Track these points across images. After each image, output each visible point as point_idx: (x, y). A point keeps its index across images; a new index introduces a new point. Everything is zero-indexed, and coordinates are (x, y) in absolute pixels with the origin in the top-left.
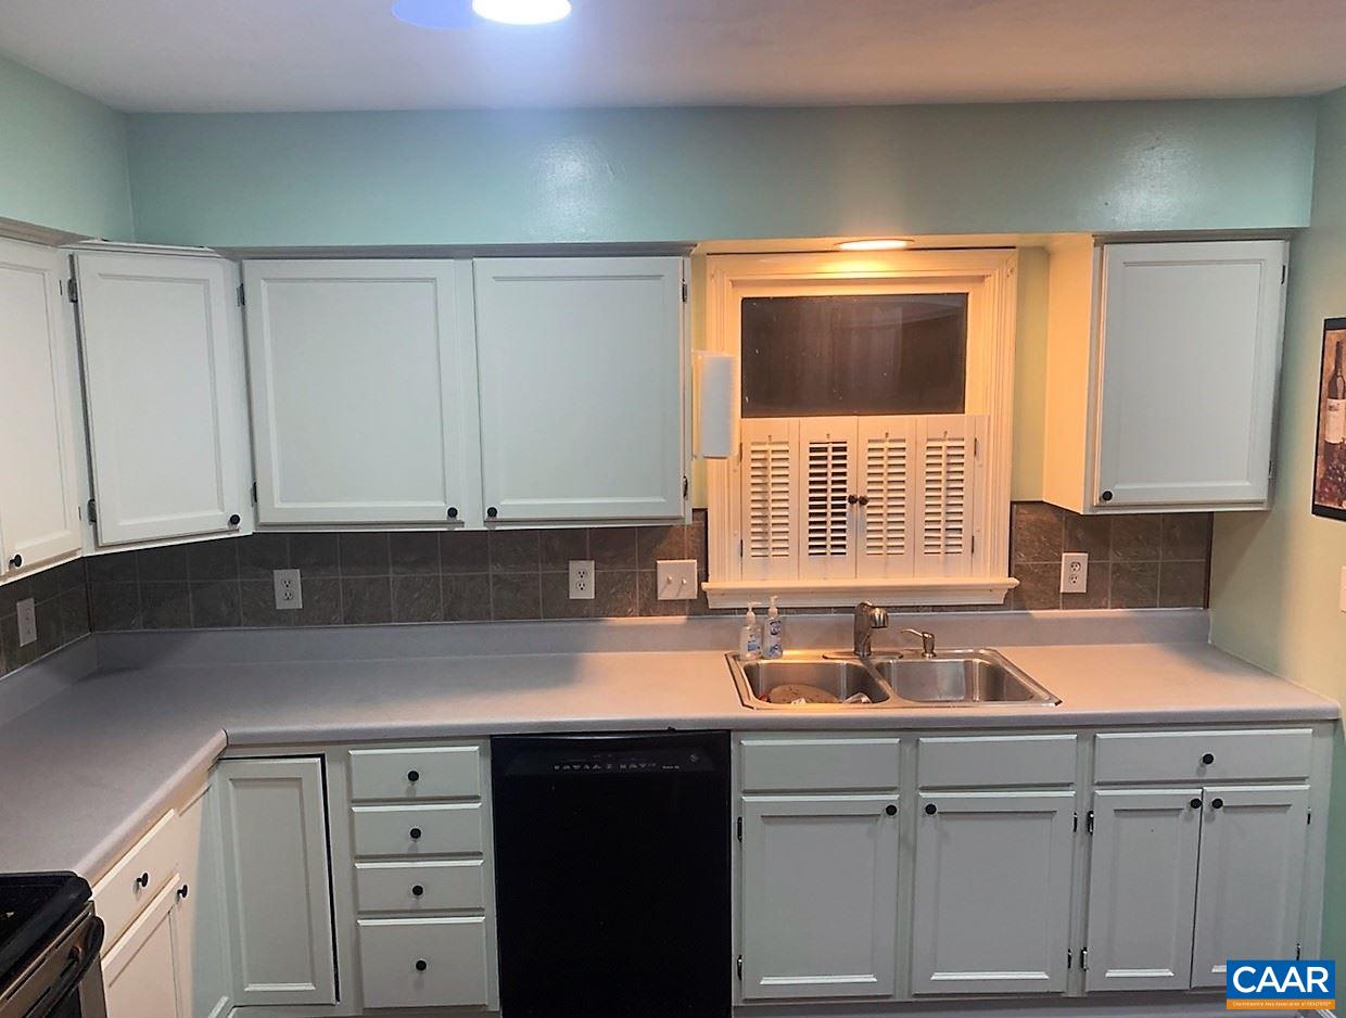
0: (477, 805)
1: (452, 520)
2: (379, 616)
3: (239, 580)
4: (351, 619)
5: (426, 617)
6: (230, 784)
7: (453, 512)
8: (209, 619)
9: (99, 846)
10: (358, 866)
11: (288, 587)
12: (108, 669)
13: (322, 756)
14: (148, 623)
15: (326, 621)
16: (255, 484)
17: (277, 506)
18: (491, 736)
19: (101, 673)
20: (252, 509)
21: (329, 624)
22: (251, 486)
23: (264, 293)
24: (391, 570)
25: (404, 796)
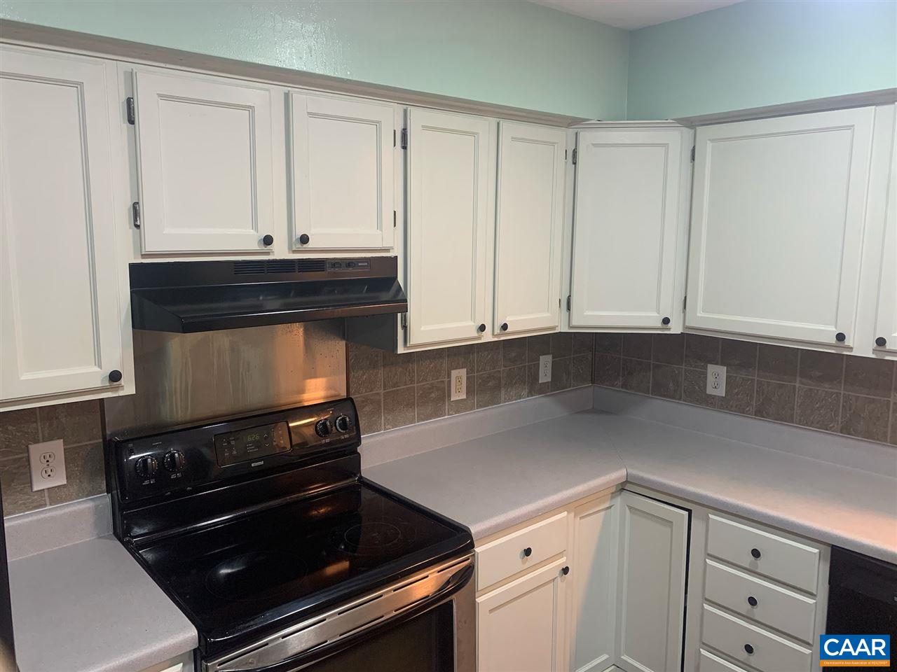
0: (811, 601)
1: (840, 344)
2: (782, 417)
3: (684, 367)
4: (760, 413)
5: (824, 426)
6: (627, 508)
7: (841, 337)
8: (661, 390)
9: (496, 518)
10: (706, 606)
11: (717, 378)
12: (599, 410)
13: (690, 511)
14: (624, 386)
15: (741, 410)
16: (685, 297)
17: (699, 315)
18: (833, 545)
19: (594, 411)
20: (682, 315)
21: (743, 413)
22: (683, 298)
23: (709, 149)
24: (798, 379)
25: (748, 567)
